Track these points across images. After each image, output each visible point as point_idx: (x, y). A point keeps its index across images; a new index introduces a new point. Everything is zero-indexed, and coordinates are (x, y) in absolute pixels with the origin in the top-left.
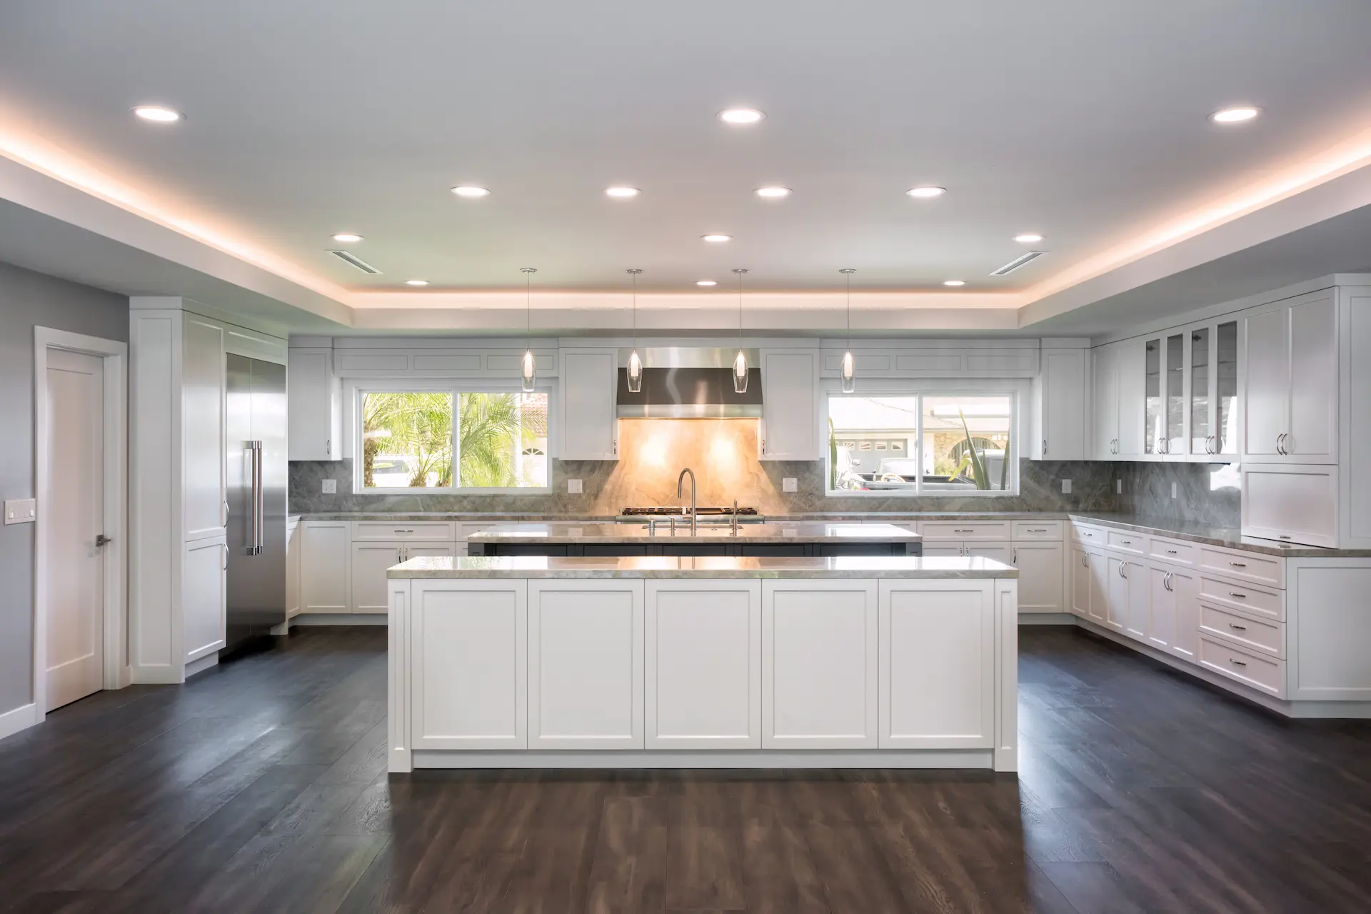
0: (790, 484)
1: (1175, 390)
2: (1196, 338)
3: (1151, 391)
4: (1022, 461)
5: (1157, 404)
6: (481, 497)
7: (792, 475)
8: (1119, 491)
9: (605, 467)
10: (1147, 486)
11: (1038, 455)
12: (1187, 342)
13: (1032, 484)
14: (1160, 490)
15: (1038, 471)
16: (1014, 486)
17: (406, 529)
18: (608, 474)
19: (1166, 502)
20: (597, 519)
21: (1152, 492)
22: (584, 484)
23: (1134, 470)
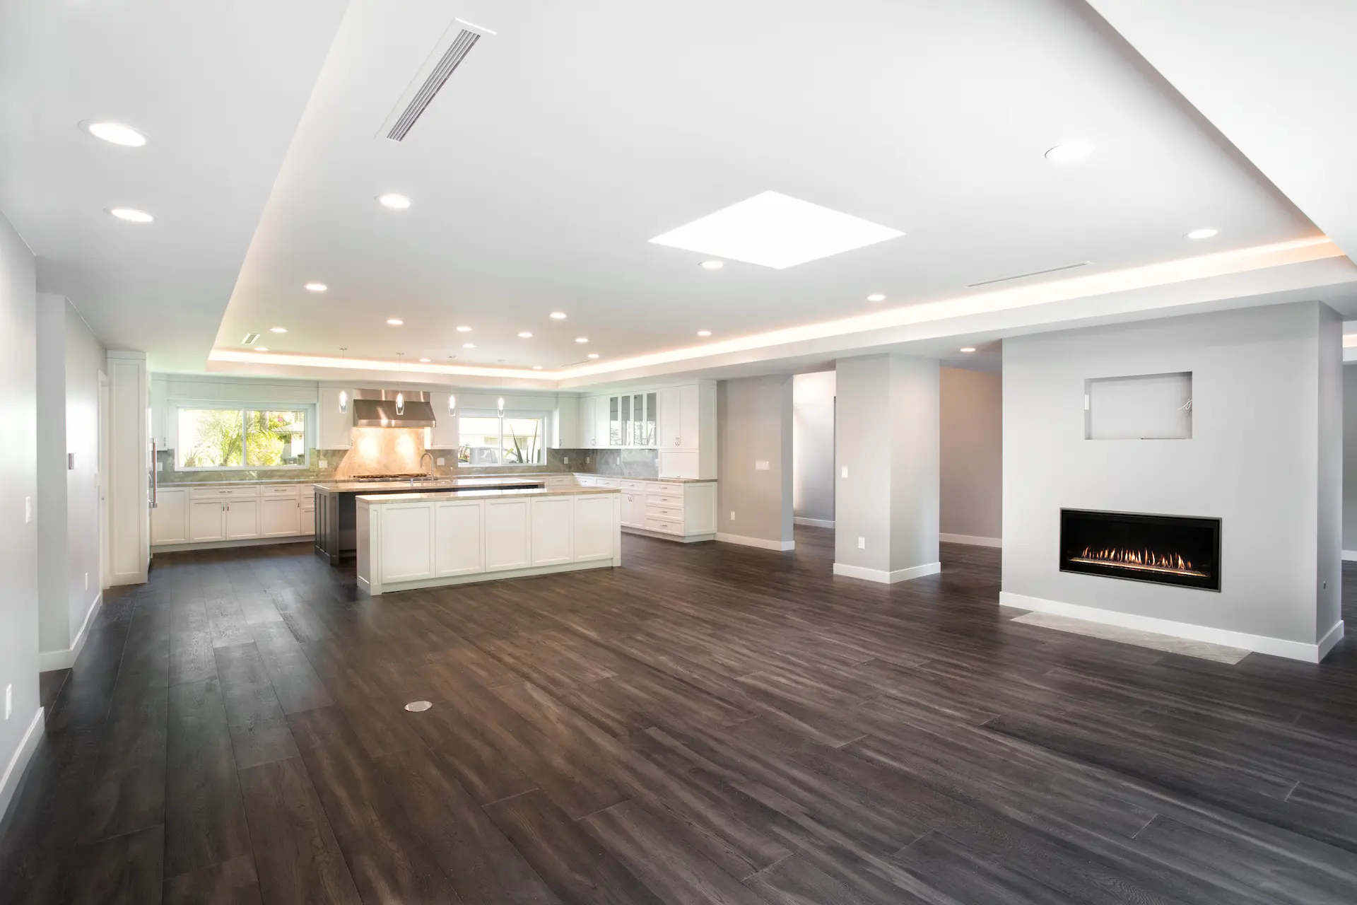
0: (441, 461)
1: (626, 418)
2: (635, 397)
3: (613, 416)
4: (548, 449)
5: (617, 425)
6: (264, 471)
7: (440, 456)
8: (588, 462)
9: (341, 453)
10: (604, 460)
11: (556, 446)
12: (632, 401)
13: (552, 460)
14: (611, 460)
15: (554, 453)
16: (544, 461)
17: (228, 490)
18: (342, 457)
19: (614, 466)
20: (336, 482)
21: (607, 462)
22: (328, 463)
23: (596, 453)
